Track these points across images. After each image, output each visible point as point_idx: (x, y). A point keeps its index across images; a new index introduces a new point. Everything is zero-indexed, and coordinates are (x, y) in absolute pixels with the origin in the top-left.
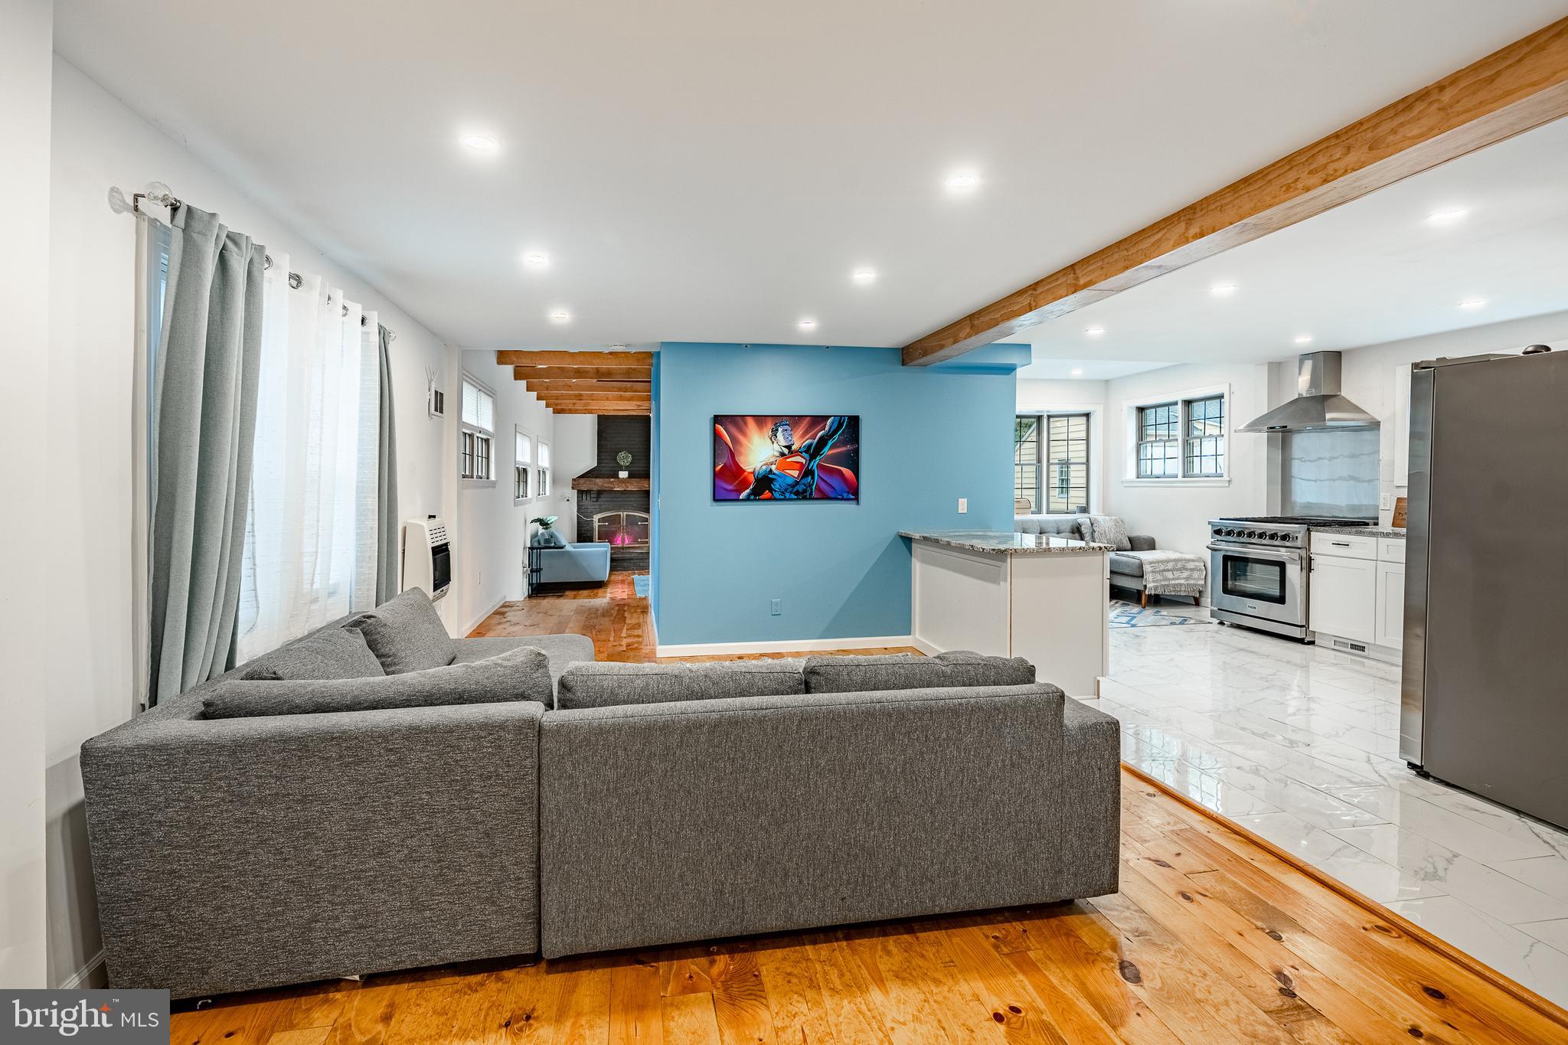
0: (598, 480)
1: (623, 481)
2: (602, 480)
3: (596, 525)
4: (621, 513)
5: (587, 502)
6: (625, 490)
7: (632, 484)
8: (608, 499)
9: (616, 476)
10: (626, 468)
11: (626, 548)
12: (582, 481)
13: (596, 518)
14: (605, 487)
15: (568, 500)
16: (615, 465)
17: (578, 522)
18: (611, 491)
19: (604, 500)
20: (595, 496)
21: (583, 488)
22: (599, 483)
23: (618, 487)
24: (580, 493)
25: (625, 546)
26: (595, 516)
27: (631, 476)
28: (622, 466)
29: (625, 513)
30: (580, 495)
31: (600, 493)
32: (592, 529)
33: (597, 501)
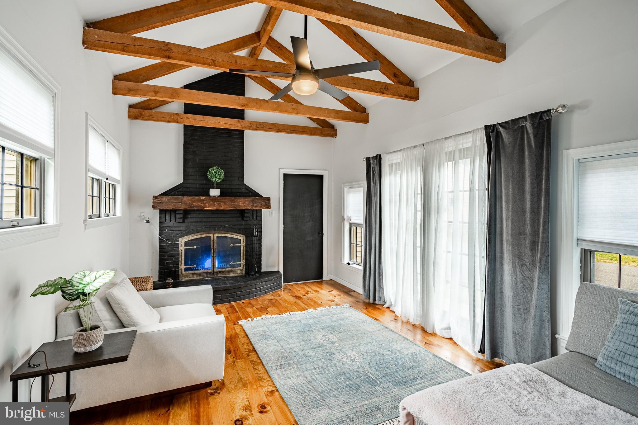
0: (185, 198)
1: (214, 198)
2: (190, 198)
3: (182, 249)
4: (211, 235)
5: (171, 224)
6: (217, 210)
7: (225, 203)
8: (198, 220)
9: (207, 194)
10: (218, 186)
11: (217, 272)
12: (165, 198)
13: (182, 241)
14: (194, 206)
15: (148, 222)
16: (205, 182)
17: (160, 247)
18: (201, 211)
19: (193, 220)
20: (181, 216)
21: (167, 208)
22: (187, 202)
23: (210, 206)
24: (163, 212)
25: (216, 270)
26: (181, 239)
27: (222, 194)
28: (213, 183)
29: (216, 235)
30: (163, 216)
31: (186, 213)
32: (178, 254)
33: (184, 222)
